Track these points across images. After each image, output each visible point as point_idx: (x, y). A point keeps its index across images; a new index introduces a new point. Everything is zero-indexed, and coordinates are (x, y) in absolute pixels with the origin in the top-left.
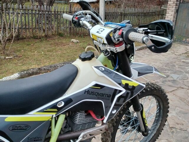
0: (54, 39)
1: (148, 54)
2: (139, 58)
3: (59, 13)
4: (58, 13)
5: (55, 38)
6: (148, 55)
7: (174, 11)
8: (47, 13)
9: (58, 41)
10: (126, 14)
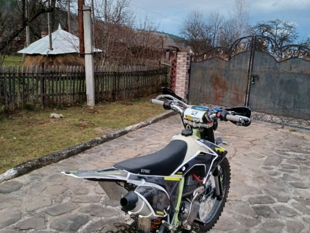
0: (19, 115)
1: (167, 126)
2: (160, 134)
3: (26, 75)
4: (24, 76)
5: (21, 114)
6: (168, 128)
7: (186, 71)
8: (8, 76)
9: (29, 117)
10: (121, 74)
